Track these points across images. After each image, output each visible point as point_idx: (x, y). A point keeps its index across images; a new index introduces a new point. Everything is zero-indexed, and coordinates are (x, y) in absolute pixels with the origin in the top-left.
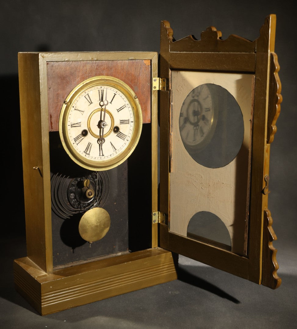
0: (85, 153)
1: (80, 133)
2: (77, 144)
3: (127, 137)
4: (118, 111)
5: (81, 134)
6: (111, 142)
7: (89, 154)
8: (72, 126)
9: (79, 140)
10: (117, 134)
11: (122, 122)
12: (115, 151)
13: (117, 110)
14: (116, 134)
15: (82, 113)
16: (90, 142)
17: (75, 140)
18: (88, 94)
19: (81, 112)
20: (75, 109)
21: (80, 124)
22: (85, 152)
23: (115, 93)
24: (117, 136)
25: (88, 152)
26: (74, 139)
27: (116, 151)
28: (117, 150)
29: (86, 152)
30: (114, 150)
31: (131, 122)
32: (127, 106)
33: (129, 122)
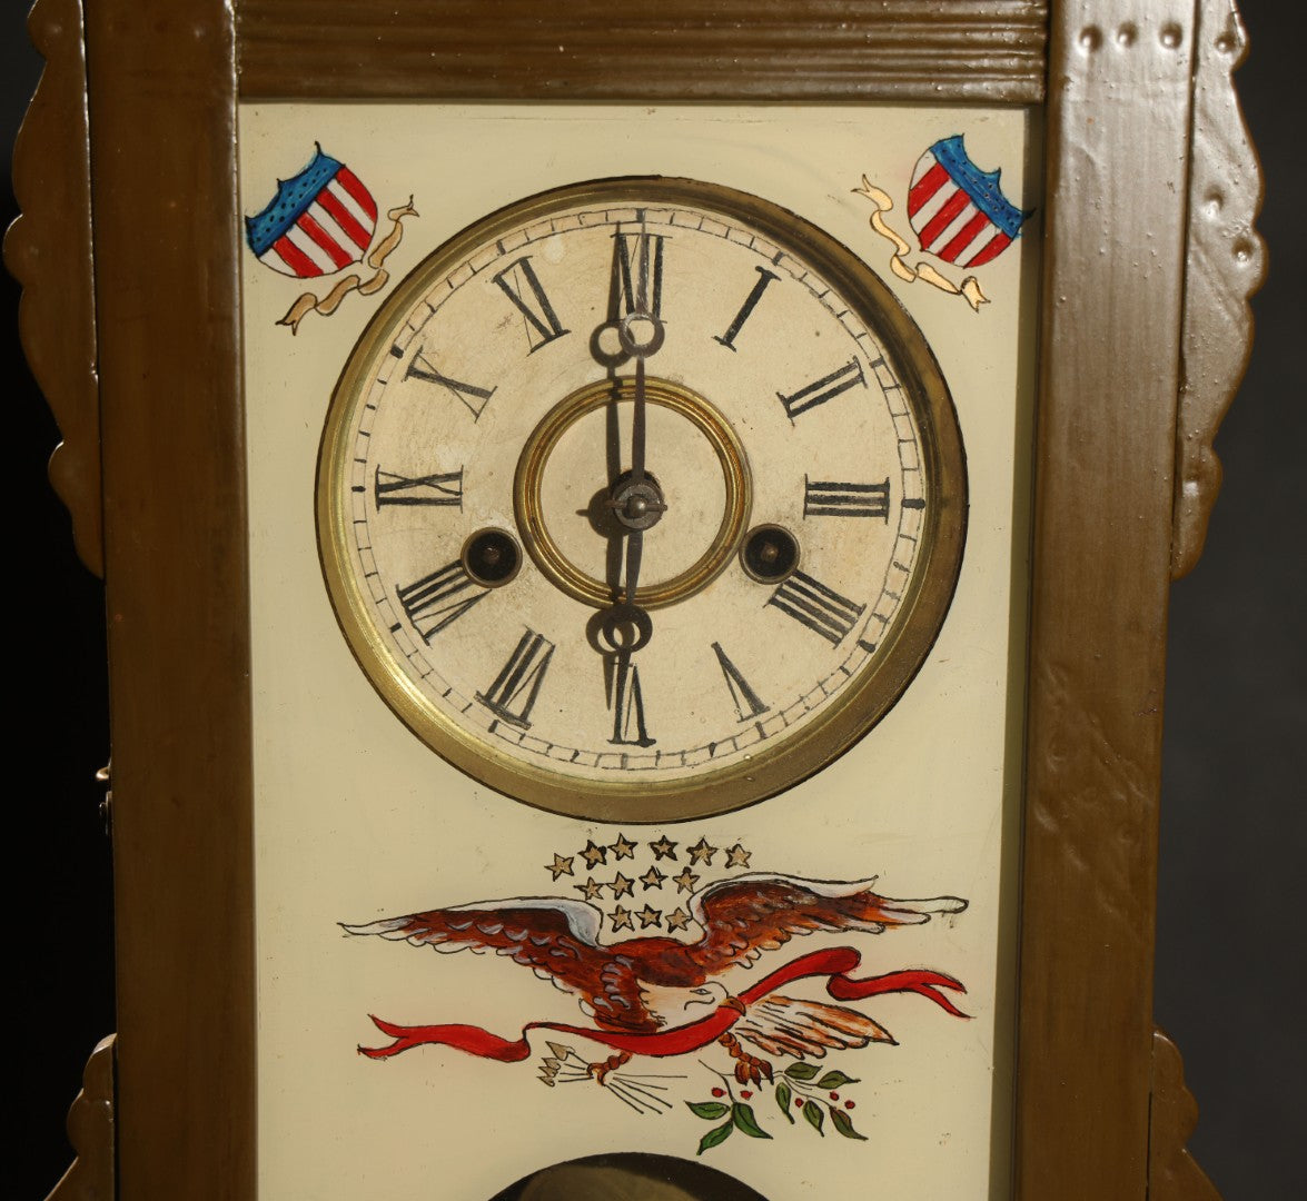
0: (494, 708)
1: (453, 551)
2: (426, 637)
3: (862, 620)
4: (794, 406)
5: (458, 563)
6: (716, 646)
7: (523, 721)
8: (390, 492)
9: (447, 602)
10: (779, 591)
11: (826, 498)
12: (752, 722)
13: (787, 402)
14: (769, 590)
15: (477, 402)
16: (538, 630)
17: (406, 604)
18: (524, 262)
19: (468, 397)
20: (412, 372)
21: (453, 485)
22: (486, 699)
23: (768, 266)
24: (773, 601)
25: (516, 706)
26: (401, 594)
27: (762, 718)
28: (774, 711)
29: (495, 699)
30: (746, 709)
31: (906, 503)
32: (869, 374)
33: (885, 501)
